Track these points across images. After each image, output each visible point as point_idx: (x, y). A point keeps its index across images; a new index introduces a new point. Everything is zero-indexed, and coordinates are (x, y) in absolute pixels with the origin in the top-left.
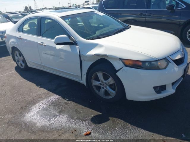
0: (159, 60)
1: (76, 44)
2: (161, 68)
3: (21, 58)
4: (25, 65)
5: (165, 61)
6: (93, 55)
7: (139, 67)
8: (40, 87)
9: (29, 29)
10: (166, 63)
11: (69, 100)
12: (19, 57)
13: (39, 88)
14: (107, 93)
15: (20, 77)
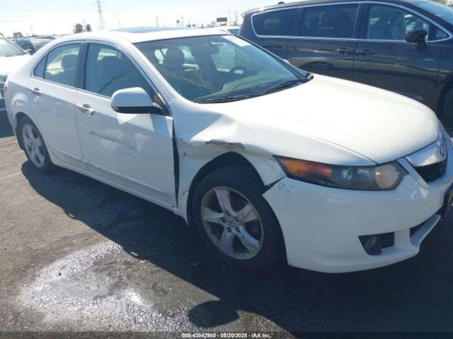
0: (378, 165)
1: (168, 111)
2: (382, 187)
3: (38, 142)
4: (45, 160)
5: (394, 168)
6: (207, 143)
7: (323, 180)
8: (74, 218)
9: (62, 71)
10: (398, 173)
11: (140, 257)
12: (33, 138)
13: (70, 219)
14: (238, 244)
15: (31, 188)
